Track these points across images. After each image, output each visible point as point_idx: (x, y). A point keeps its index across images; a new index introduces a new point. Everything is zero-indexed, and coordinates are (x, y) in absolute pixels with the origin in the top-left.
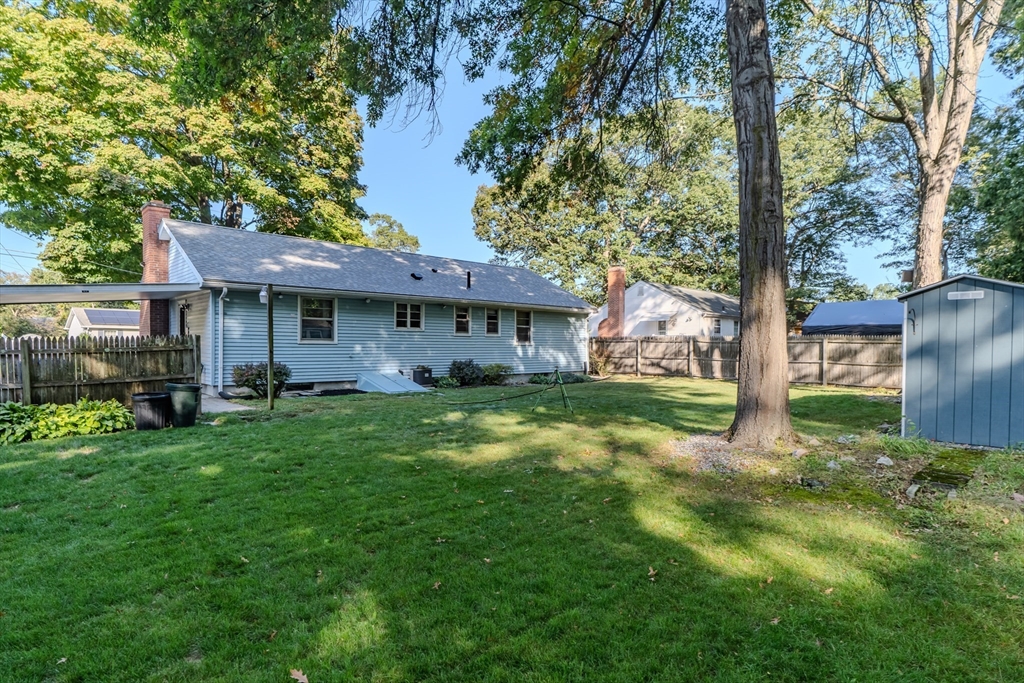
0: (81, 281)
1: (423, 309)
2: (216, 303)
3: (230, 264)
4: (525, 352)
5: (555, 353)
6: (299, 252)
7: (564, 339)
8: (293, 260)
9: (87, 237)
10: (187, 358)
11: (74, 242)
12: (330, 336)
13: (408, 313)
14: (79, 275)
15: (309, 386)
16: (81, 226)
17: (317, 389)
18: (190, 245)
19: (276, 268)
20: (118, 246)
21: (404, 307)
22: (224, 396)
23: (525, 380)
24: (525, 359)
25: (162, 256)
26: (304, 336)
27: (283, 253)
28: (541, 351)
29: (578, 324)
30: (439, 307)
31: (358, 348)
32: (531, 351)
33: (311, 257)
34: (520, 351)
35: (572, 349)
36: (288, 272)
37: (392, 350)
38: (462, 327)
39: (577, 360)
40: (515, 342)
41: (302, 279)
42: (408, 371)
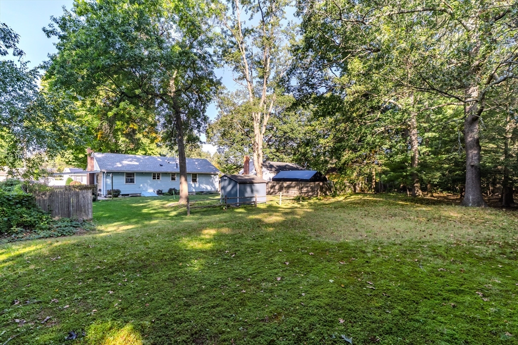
0: (71, 164)
1: (161, 174)
2: (104, 175)
3: (108, 165)
4: (195, 186)
5: (206, 186)
6: (128, 160)
7: (210, 182)
8: (125, 162)
9: (72, 154)
10: (95, 189)
11: (69, 155)
12: (134, 182)
13: (156, 176)
14: (70, 163)
15: (128, 195)
16: (71, 151)
17: (130, 196)
18: (99, 160)
19: (120, 165)
20: (81, 156)
21: (155, 174)
22: (105, 197)
23: (194, 194)
24: (195, 188)
25: (92, 161)
26: (127, 182)
27: (123, 160)
28: (201, 185)
29: (215, 177)
30: (166, 174)
31: (141, 185)
32: (197, 185)
33: (131, 161)
34: (193, 185)
35: (212, 184)
36: (123, 166)
37: (151, 186)
38: (173, 179)
39: (215, 188)
40: (191, 183)
41: (126, 168)
42: (156, 192)
